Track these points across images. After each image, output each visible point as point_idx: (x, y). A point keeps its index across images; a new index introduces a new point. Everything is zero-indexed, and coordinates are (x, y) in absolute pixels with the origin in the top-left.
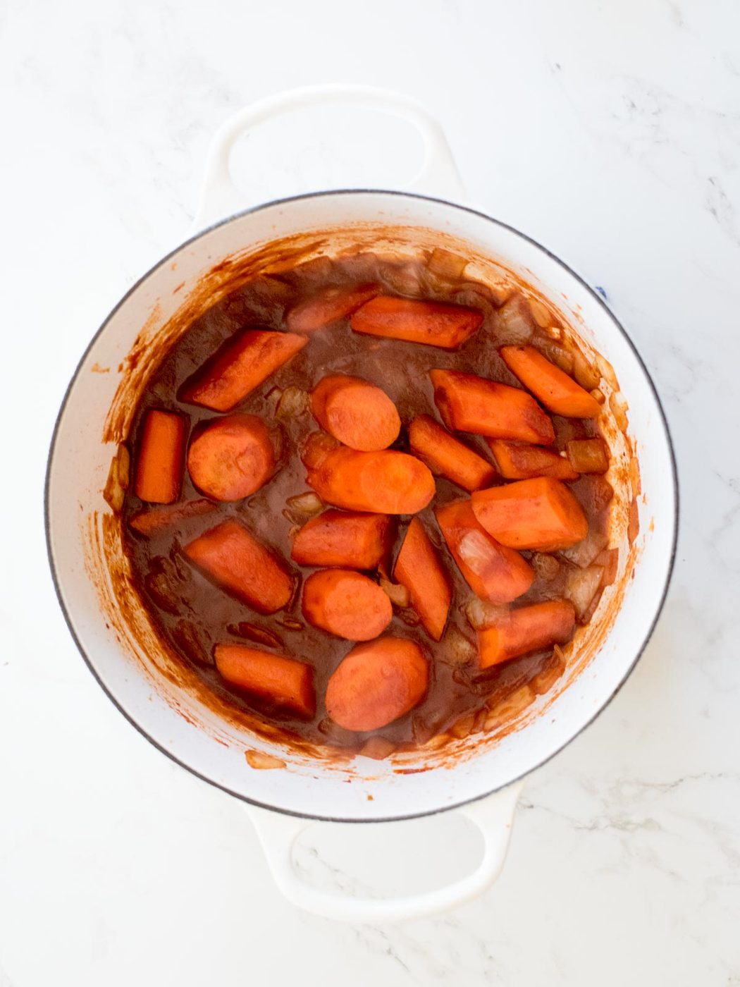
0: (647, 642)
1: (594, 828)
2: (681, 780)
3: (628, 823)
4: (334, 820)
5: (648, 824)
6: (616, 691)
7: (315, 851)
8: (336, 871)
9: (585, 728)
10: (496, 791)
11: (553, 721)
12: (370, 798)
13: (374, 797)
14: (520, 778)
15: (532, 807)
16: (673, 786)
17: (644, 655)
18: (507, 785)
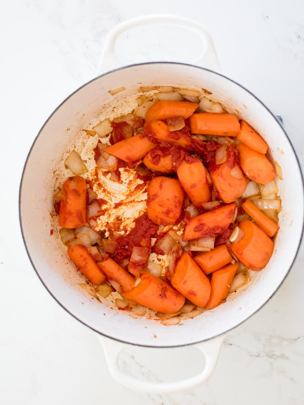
0: (286, 276)
1: (258, 356)
2: (299, 338)
3: (274, 355)
4: (139, 345)
5: (283, 356)
6: (271, 297)
7: (133, 357)
8: (142, 366)
9: (255, 312)
10: (213, 338)
11: (240, 309)
12: (155, 337)
13: (157, 336)
14: (224, 333)
15: (231, 345)
16: (295, 340)
17: (285, 282)
18: (218, 336)
